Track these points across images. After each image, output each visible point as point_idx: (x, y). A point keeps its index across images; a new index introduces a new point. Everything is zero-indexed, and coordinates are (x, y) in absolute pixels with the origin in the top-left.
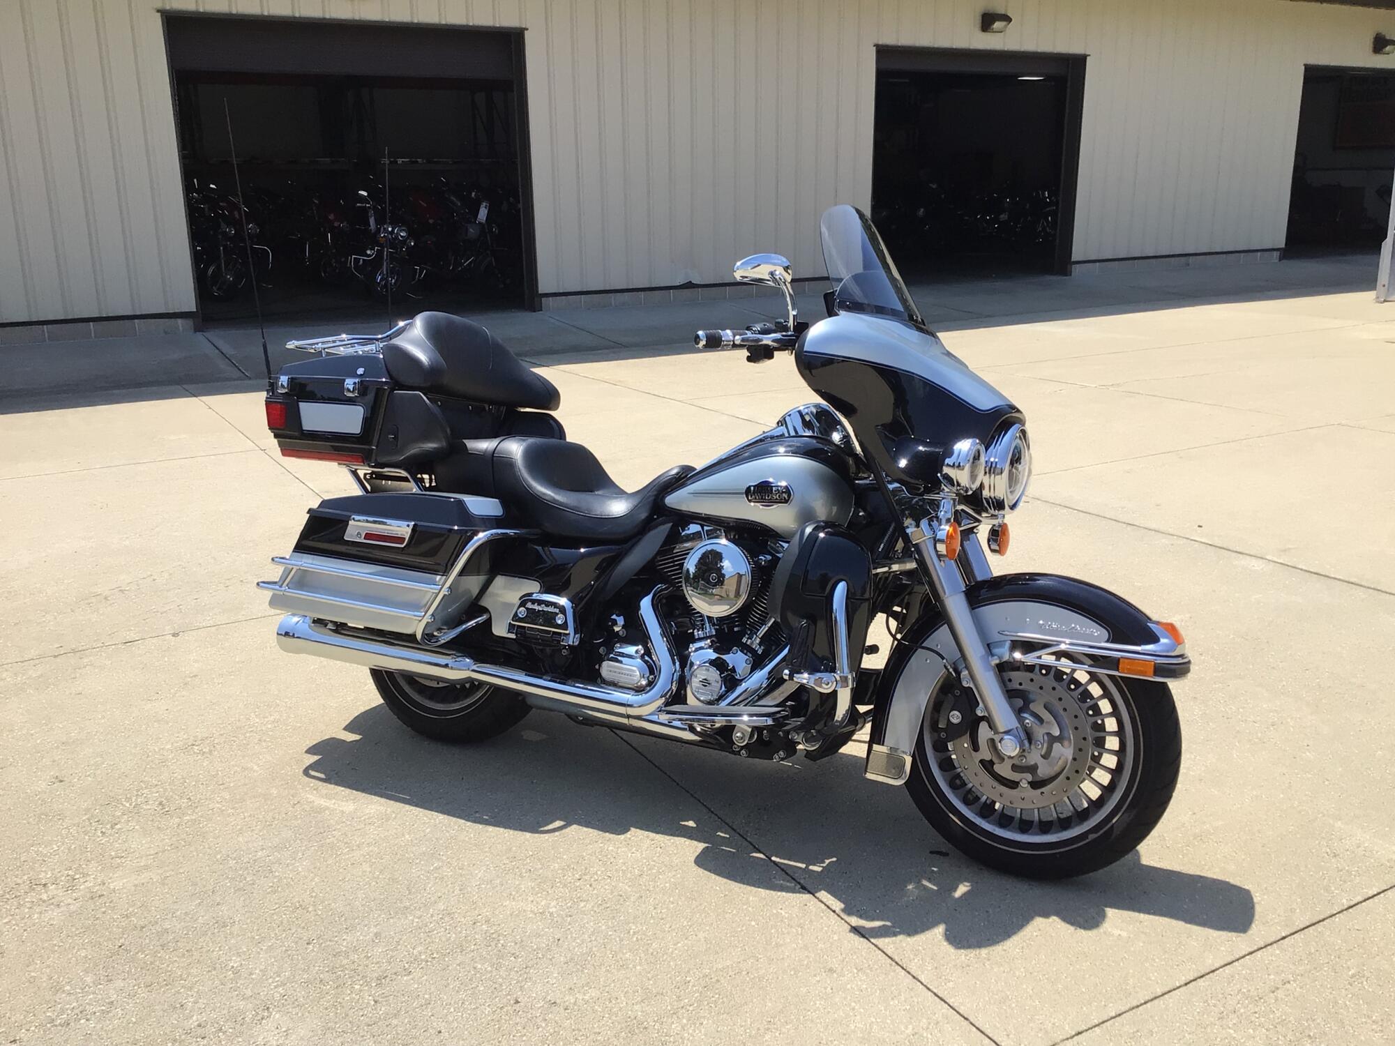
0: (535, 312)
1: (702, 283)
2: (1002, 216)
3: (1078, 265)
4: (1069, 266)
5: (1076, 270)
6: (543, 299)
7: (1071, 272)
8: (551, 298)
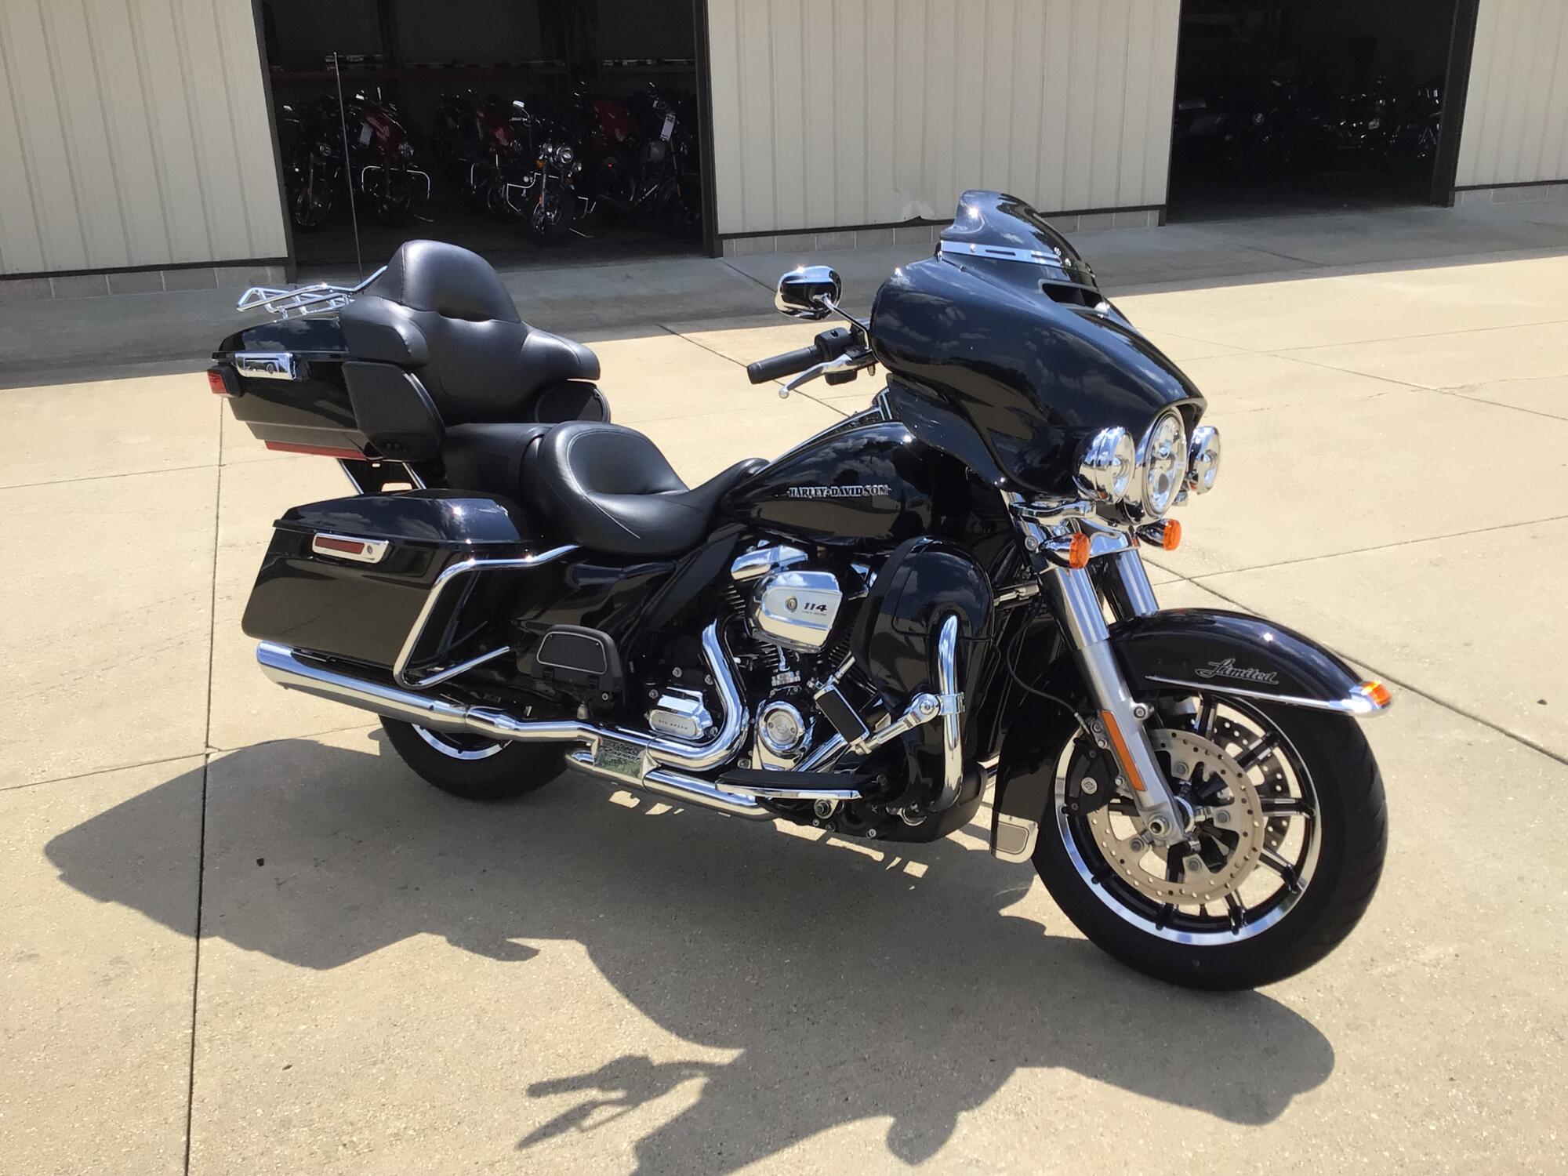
0: (713, 257)
1: (935, 219)
2: (1372, 123)
3: (1463, 192)
4: (1450, 193)
5: (1461, 198)
6: (724, 241)
7: (1454, 201)
8: (734, 240)
